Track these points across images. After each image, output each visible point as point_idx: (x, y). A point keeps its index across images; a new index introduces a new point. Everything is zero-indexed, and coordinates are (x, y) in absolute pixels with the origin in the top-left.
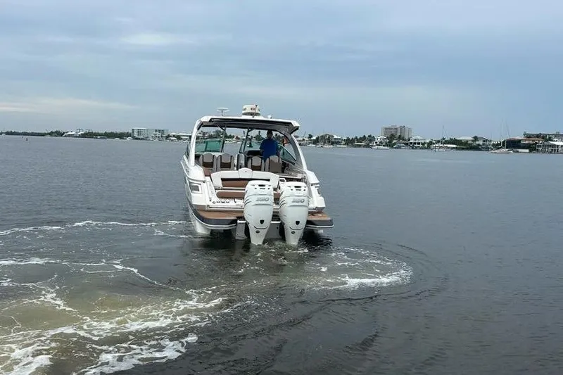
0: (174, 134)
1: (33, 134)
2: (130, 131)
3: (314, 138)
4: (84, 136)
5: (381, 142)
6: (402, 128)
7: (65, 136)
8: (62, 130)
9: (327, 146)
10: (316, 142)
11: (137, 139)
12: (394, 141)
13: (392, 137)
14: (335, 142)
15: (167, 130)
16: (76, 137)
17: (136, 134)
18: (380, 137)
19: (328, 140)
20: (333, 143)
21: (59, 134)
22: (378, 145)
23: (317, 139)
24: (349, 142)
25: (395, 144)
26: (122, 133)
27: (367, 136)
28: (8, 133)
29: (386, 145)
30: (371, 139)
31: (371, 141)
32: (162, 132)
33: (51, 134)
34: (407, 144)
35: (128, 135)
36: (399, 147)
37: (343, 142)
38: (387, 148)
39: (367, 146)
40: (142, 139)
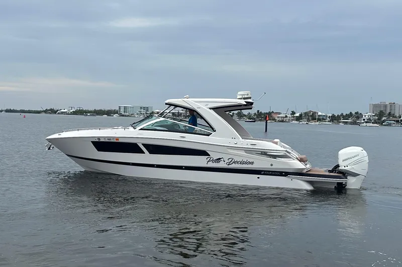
0: (158, 111)
1: (29, 112)
2: (118, 109)
3: (297, 115)
4: (75, 113)
5: (369, 119)
6: (392, 105)
7: (59, 113)
8: (56, 109)
9: (313, 123)
10: (299, 119)
11: (123, 115)
12: (384, 118)
13: (381, 114)
14: (321, 119)
15: (152, 108)
16: (68, 114)
17: (122, 111)
18: (367, 114)
19: (312, 117)
20: (319, 120)
21: (53, 111)
22: (366, 122)
23: (301, 115)
24: (334, 119)
25: (384, 121)
26: (109, 110)
27: (354, 113)
28: (7, 111)
29: (375, 122)
30: (358, 116)
31: (358, 118)
32: (147, 109)
33: (46, 111)
34: (398, 121)
35: (115, 112)
36: (389, 125)
37: (328, 119)
38: (376, 125)
39: (354, 123)
40: (128, 116)
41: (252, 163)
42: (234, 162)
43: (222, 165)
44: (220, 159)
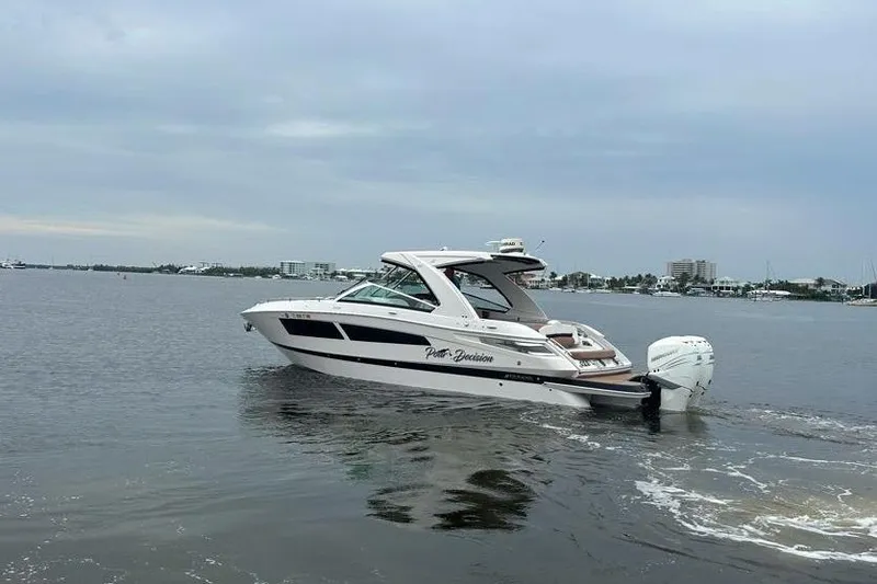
0: (343, 270)
1: (134, 270)
2: (279, 266)
3: (560, 278)
4: (209, 272)
5: (667, 286)
6: (701, 264)
7: (182, 273)
8: (177, 264)
9: (581, 291)
10: (562, 284)
11: (288, 277)
12: (688, 284)
13: (684, 278)
14: (594, 285)
15: (330, 265)
16: (198, 274)
17: (286, 270)
18: (664, 278)
19: (581, 281)
20: (591, 286)
21: (173, 270)
22: (662, 290)
23: (565, 279)
24: (615, 284)
25: (688, 289)
26: (261, 268)
27: (643, 276)
28: (96, 268)
29: (675, 290)
30: (651, 280)
31: (650, 283)
32: (326, 267)
33: (160, 269)
34: (708, 289)
35: (275, 271)
36: (696, 294)
37: (606, 285)
38: (676, 294)
39: (644, 291)
40: (295, 278)
41: (490, 359)
42: (465, 357)
43: (447, 361)
44: (444, 351)
